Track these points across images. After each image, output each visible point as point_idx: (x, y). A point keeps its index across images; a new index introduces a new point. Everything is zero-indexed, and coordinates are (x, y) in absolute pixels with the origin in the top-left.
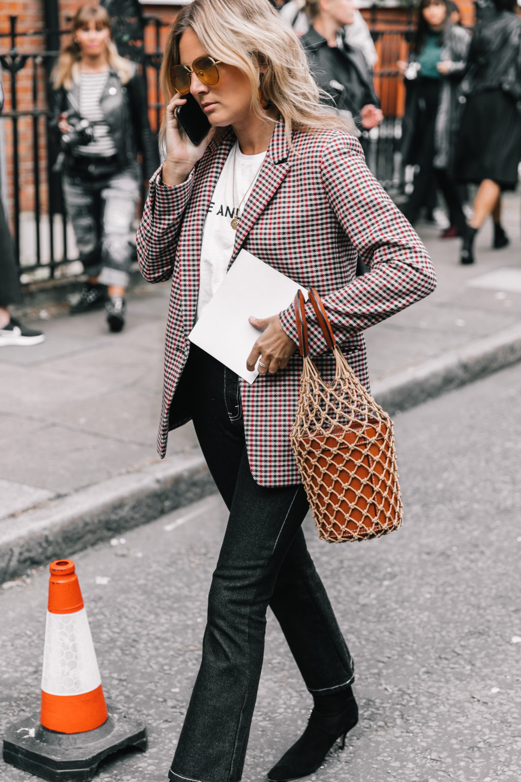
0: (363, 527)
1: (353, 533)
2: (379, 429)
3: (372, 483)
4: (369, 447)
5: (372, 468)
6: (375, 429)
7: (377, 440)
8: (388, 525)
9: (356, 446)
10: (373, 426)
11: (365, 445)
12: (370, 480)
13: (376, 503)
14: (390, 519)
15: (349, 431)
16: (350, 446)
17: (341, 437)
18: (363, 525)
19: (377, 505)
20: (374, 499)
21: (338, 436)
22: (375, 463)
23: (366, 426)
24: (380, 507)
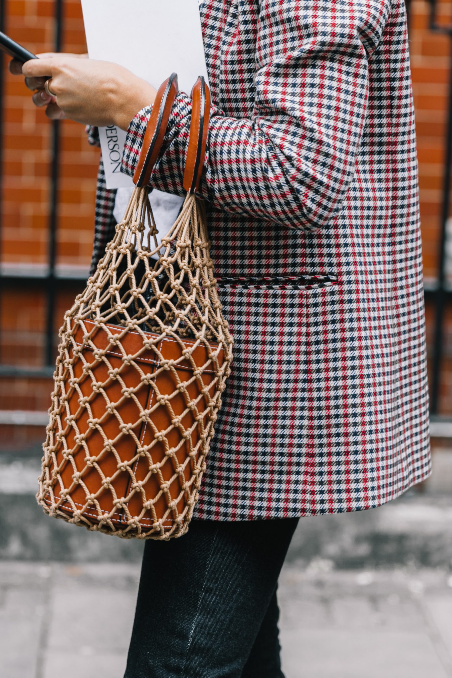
0: (94, 506)
1: (74, 508)
2: (188, 351)
3: (139, 438)
4: (157, 372)
5: (147, 412)
6: (181, 349)
7: (177, 369)
8: (164, 524)
9: (134, 360)
10: (180, 340)
11: (153, 367)
12: (138, 430)
13: (133, 474)
14: (149, 513)
15: (135, 330)
16: (125, 357)
17: (117, 336)
18: (96, 502)
19: (134, 478)
20: (132, 466)
21: (113, 332)
22: (157, 405)
23: (167, 335)
24: (138, 484)
